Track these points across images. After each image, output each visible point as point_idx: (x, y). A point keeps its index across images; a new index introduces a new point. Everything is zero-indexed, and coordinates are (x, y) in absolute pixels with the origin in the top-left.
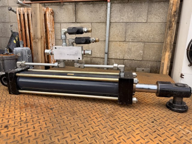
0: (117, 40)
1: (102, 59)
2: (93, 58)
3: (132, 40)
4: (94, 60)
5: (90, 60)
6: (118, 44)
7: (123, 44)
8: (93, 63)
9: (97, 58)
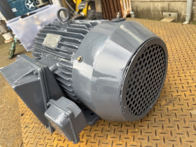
1: (184, 3)
2: (171, 3)
4: (173, 5)
5: (167, 6)
8: (172, 10)
9: (177, 2)
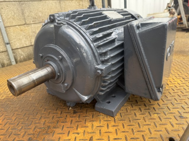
0: (15, 25)
3: (33, 21)
6: (18, 29)
7: (25, 27)
